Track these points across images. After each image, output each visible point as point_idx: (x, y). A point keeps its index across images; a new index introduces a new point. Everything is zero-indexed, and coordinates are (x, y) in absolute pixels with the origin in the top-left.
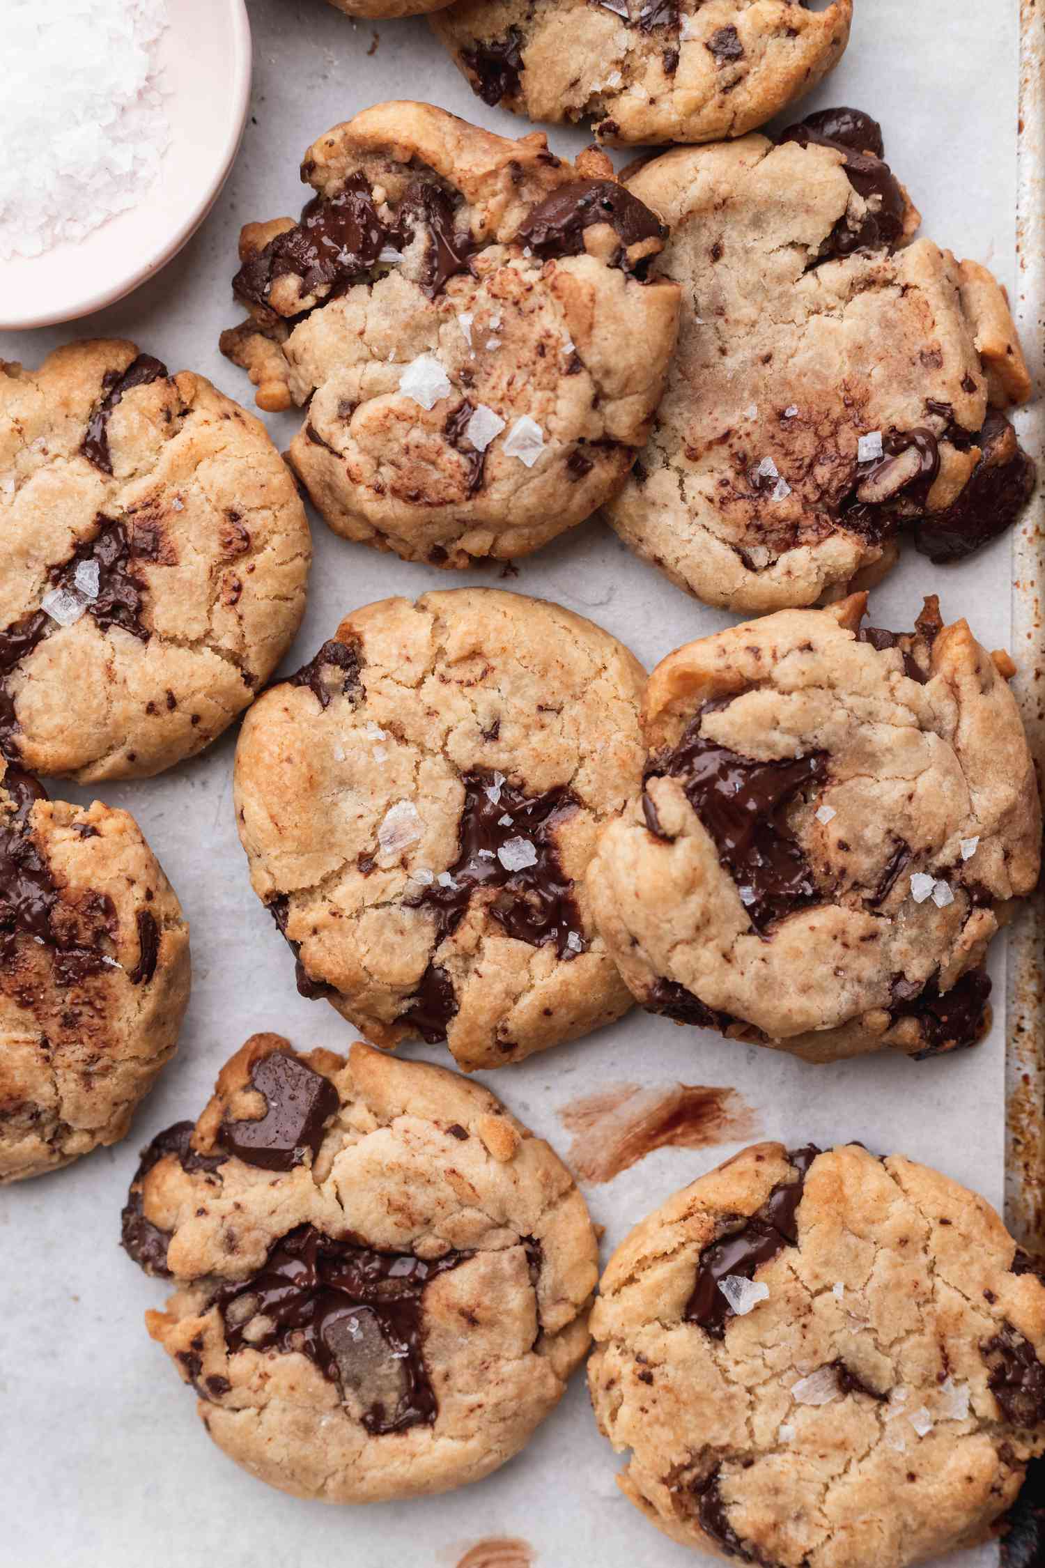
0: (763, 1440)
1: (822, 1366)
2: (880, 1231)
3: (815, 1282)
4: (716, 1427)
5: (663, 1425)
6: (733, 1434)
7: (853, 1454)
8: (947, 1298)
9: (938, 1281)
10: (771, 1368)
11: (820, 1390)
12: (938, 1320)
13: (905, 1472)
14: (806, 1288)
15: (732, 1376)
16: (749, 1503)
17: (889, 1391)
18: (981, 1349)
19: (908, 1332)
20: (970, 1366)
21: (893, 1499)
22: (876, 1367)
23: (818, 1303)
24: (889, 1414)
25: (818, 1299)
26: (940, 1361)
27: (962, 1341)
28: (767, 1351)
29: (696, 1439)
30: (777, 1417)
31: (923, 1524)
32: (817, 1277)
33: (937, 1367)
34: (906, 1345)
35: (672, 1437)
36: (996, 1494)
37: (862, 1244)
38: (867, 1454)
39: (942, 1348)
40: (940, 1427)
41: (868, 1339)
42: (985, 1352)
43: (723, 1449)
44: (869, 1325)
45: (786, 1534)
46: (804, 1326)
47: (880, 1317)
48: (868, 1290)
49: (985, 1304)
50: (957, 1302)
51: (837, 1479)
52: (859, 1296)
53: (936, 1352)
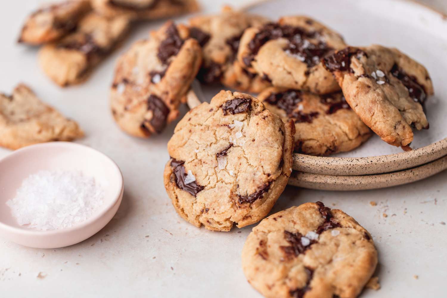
0: (232, 180)
1: (217, 159)
2: (186, 137)
3: (193, 157)
4: (225, 193)
5: (220, 208)
6: (228, 189)
7: (242, 155)
8: (209, 122)
9: (204, 124)
10: (214, 174)
11: (223, 161)
12: (213, 126)
13: (251, 142)
14: (194, 160)
15: (213, 186)
16: (247, 187)
17: (229, 143)
18: (225, 115)
19: (215, 134)
20: (229, 119)
21: (257, 147)
22: (221, 145)
23: (199, 158)
24: (235, 144)
25: (198, 158)
26: (225, 127)
27: (221, 120)
28: (209, 174)
29: (227, 199)
30: (227, 175)
31: (267, 139)
32: (192, 157)
33: (226, 128)
34: (218, 136)
35: (224, 206)
36: (266, 118)
37: (188, 143)
38: (244, 151)
39: (222, 126)
40: (244, 130)
41: (213, 145)
42: (226, 114)
43: (232, 192)
44: (209, 145)
45: (257, 178)
46: (204, 162)
47: (207, 141)
48: (199, 143)
49: (213, 112)
50: (210, 120)
51: (248, 161)
52: (200, 146)
53: (222, 128)
